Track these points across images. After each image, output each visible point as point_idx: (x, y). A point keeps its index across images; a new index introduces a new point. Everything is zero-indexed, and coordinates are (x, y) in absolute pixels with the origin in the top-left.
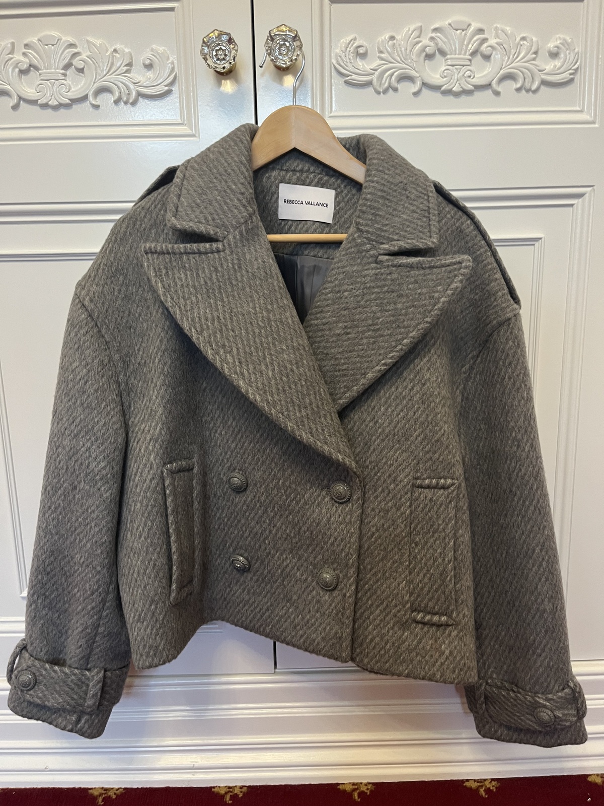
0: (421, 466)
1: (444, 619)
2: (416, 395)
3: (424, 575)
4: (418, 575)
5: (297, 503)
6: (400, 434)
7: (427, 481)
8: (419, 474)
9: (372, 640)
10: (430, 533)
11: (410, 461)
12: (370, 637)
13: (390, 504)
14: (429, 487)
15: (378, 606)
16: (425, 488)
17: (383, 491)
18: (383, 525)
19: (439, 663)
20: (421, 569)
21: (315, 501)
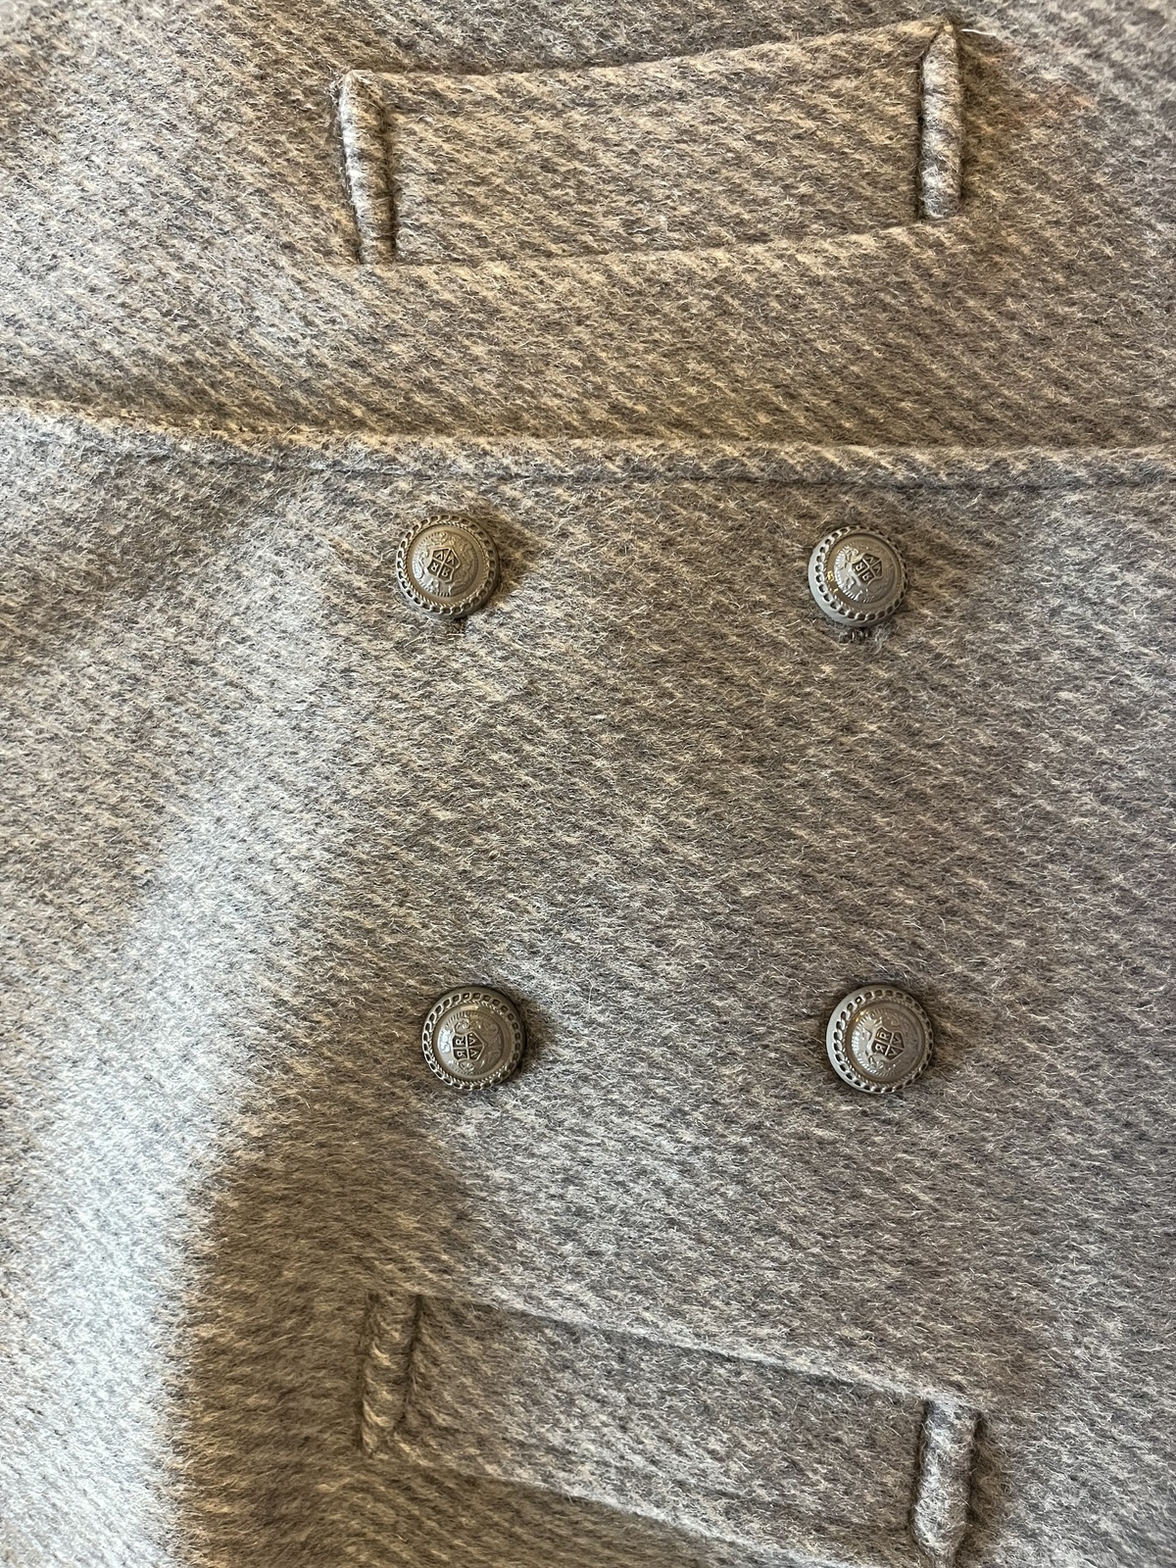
0: (298, 232)
1: (935, 73)
2: (30, 302)
3: (760, 175)
4: (765, 201)
5: (532, 733)
6: (186, 338)
7: (361, 202)
8: (336, 241)
9: (1060, 383)
10: (575, 172)
11: (281, 282)
12: (1050, 392)
13: (479, 350)
14: (389, 193)
15: (922, 371)
16: (392, 210)
17: (426, 386)
18: (571, 369)
19: (1117, 89)
20: (736, 192)
21: (514, 653)
